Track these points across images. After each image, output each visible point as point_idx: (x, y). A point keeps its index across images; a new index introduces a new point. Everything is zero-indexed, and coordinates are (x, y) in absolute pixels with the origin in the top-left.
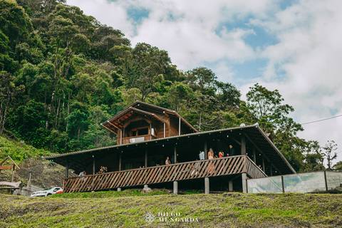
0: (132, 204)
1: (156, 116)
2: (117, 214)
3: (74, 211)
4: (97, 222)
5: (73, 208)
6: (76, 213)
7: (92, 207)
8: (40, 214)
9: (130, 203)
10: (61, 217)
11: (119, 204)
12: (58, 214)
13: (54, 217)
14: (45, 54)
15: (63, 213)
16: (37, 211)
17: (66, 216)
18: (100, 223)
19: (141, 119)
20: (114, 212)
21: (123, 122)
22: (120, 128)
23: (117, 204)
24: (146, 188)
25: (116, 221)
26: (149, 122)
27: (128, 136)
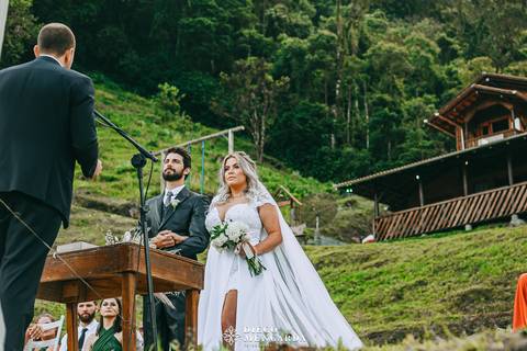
0: (490, 241)
1: (520, 94)
2: (467, 258)
3: (395, 260)
4: (435, 272)
5: (394, 256)
6: (400, 263)
7: (425, 252)
8: (342, 268)
9: (487, 240)
10: (376, 270)
11: (469, 243)
12: (370, 266)
13: (365, 271)
14: (316, 21)
15: (378, 265)
16: (337, 265)
17: (385, 268)
18: (440, 273)
19: (494, 103)
20: (462, 255)
21: (463, 113)
22: (460, 124)
23: (465, 244)
24: (515, 220)
25: (467, 267)
26: (509, 107)
27: (475, 136)
